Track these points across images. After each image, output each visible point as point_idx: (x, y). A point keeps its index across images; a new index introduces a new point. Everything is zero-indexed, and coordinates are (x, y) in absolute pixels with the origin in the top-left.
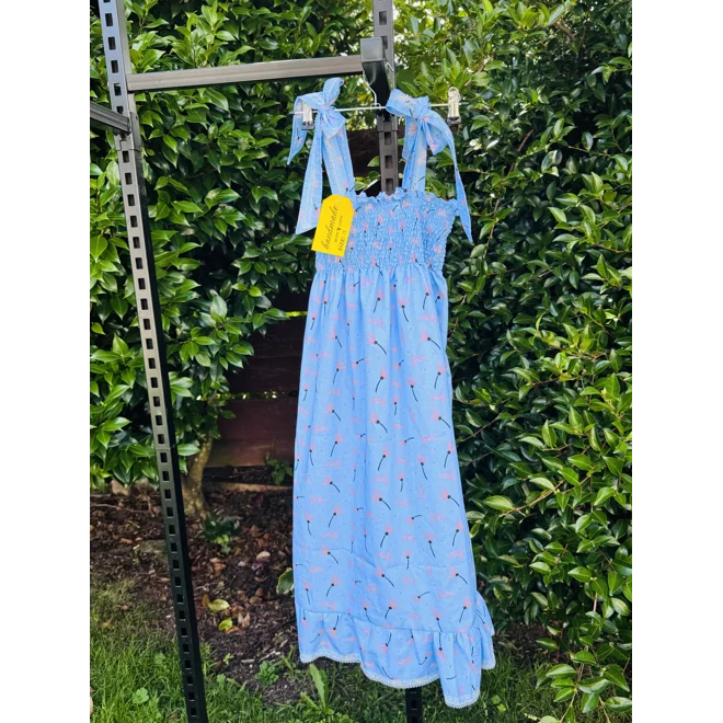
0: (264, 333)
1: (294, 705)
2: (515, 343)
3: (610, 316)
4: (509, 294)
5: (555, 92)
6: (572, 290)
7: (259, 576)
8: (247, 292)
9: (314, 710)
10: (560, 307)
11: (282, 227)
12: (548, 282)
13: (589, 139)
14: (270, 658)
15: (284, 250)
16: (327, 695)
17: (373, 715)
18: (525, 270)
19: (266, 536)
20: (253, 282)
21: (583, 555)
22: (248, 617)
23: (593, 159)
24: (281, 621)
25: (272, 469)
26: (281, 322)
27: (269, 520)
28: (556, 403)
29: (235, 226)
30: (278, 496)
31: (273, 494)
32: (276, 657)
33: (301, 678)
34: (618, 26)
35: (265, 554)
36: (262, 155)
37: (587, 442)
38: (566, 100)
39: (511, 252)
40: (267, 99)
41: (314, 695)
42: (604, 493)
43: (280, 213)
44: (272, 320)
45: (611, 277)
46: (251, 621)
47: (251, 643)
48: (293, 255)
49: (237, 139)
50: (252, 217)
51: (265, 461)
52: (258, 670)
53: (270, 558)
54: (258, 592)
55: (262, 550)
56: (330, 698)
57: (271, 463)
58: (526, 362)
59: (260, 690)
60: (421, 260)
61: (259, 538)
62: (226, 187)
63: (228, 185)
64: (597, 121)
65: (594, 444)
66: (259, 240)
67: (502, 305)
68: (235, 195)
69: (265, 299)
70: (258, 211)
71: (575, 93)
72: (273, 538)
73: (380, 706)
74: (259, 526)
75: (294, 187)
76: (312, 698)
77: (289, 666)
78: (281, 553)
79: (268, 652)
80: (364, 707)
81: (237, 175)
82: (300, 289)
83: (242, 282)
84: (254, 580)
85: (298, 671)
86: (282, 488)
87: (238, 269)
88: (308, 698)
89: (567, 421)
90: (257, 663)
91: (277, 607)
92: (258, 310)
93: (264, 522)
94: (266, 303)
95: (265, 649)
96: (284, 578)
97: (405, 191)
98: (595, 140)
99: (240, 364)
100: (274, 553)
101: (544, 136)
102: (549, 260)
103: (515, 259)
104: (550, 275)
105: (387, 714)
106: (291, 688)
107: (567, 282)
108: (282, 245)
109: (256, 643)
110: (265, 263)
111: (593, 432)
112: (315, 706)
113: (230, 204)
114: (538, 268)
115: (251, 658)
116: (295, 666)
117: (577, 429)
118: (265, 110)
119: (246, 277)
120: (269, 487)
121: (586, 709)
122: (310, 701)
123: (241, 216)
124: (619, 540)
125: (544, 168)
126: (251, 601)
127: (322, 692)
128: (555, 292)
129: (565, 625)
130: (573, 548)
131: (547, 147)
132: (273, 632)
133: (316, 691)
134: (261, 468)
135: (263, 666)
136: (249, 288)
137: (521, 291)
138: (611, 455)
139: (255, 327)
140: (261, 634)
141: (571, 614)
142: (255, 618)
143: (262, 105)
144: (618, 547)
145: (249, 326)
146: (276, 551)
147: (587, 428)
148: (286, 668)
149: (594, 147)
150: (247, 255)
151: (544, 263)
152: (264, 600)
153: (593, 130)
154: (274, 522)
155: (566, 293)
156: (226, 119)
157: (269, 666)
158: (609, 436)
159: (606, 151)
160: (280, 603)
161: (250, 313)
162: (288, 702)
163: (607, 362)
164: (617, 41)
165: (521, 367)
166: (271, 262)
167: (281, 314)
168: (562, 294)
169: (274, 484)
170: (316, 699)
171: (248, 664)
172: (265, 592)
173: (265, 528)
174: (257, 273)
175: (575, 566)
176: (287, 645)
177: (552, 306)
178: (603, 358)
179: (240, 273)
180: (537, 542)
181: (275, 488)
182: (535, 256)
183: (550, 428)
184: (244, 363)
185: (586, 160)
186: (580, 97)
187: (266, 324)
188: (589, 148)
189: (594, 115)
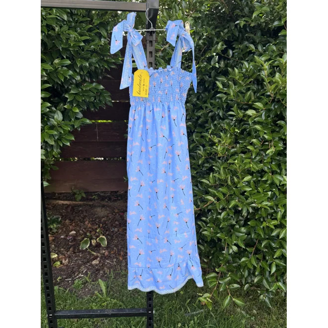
0: (80, 129)
1: (92, 297)
2: (196, 139)
3: (236, 130)
4: (193, 118)
5: (218, 30)
6: (220, 118)
7: (71, 242)
8: (71, 110)
9: (101, 298)
10: (215, 125)
11: (87, 79)
12: (210, 114)
13: (231, 52)
14: (79, 278)
15: (90, 90)
16: (107, 292)
17: (127, 299)
18: (201, 108)
19: (73, 224)
20: (75, 105)
21: (222, 228)
22: (67, 260)
23: (231, 61)
24: (83, 262)
25: (74, 194)
26: (89, 125)
27: (74, 217)
28: (214, 166)
29: (68, 77)
30: (78, 206)
31: (76, 206)
32: (81, 277)
33: (93, 285)
34: (245, 3)
35: (74, 232)
36: (83, 44)
37: (227, 182)
38: (222, 34)
39: (195, 99)
40: (83, 17)
41: (100, 292)
42: (233, 203)
43: (88, 72)
44: (83, 124)
45: (239, 114)
46: (69, 262)
47: (70, 272)
48: (94, 93)
49: (69, 34)
50: (76, 74)
51: (72, 190)
52: (73, 283)
53: (76, 234)
54: (71, 249)
55: (72, 231)
56: (108, 293)
57: (75, 191)
58: (201, 148)
59: (75, 292)
61: (70, 225)
62: (64, 58)
63: (65, 57)
64: (233, 45)
65: (229, 183)
66: (78, 85)
67: (190, 123)
68: (69, 62)
69: (80, 113)
70: (78, 71)
71: (226, 31)
72: (77, 225)
73: (130, 295)
74: (70, 220)
75: (95, 60)
77: (88, 280)
78: (81, 232)
79: (78, 275)
80: (123, 296)
81: (69, 52)
82: (95, 110)
83: (68, 104)
84: (68, 244)
85: (93, 283)
86: (80, 203)
87: (67, 98)
88: (98, 294)
89: (219, 173)
90: (73, 281)
91: (81, 256)
92: (77, 119)
93: (72, 218)
94: (80, 115)
95: (76, 274)
96: (83, 243)
97: (172, 67)
98: (233, 53)
99: (68, 144)
100: (78, 232)
101: (213, 49)
102: (211, 104)
103: (197, 103)
104: (212, 111)
105: (133, 298)
106: (90, 290)
107: (219, 114)
108: (88, 88)
109: (72, 272)
110: (80, 96)
111: (229, 178)
112: (101, 297)
113: (66, 66)
114: (206, 107)
115: (70, 278)
116: (91, 280)
117: (223, 177)
118: (82, 22)
119: (71, 103)
120: (74, 202)
121: (221, 290)
122: (99, 295)
123: (71, 72)
124: (236, 222)
125: (212, 63)
126: (68, 253)
127: (104, 291)
128: (213, 118)
129: (210, 257)
130: (218, 226)
131: (215, 54)
132: (79, 266)
133: (102, 291)
134: (69, 193)
135: (76, 281)
136: (72, 107)
137: (199, 117)
138: (236, 187)
139: (75, 127)
140: (74, 267)
141: (213, 253)
142: (71, 260)
143: (81, 19)
144: (235, 225)
145: (73, 126)
146: (79, 231)
147: (227, 176)
148: (87, 282)
149: (233, 56)
150: (72, 92)
151: (209, 105)
152: (74, 253)
153: (233, 49)
154: (77, 218)
155: (218, 119)
156: (64, 24)
157: (79, 281)
158: (236, 180)
159: (237, 58)
160: (82, 253)
161: (73, 120)
162: (88, 296)
163: (235, 149)
164: (245, 10)
165: (200, 150)
166: (83, 95)
167: (88, 121)
168: (215, 120)
169: (76, 201)
170: (102, 294)
171: (69, 281)
172: (74, 249)
173: (73, 220)
174: (76, 100)
175: (219, 233)
176: (86, 272)
177: (212, 125)
178: (233, 148)
179: (69, 100)
180: (203, 223)
181: (77, 203)
182: (205, 102)
183: (212, 176)
184: (70, 144)
185: (228, 62)
186: (227, 33)
187: (80, 126)
188: (230, 56)
189: (232, 42)
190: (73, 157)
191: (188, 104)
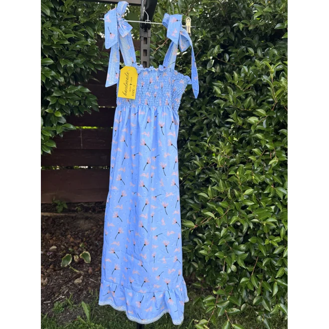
0: (62, 136)
1: (73, 322)
2: (191, 148)
3: (235, 139)
4: (187, 126)
5: (213, 33)
6: (216, 126)
7: (51, 258)
8: (53, 114)
9: (84, 324)
10: (211, 133)
11: (71, 82)
12: (205, 122)
13: (227, 56)
14: (59, 300)
15: (74, 93)
16: (91, 315)
17: (113, 323)
18: (196, 115)
19: (54, 238)
20: (57, 109)
21: (221, 246)
22: (46, 279)
23: (227, 66)
24: (64, 281)
25: (56, 205)
26: (72, 131)
27: (55, 230)
28: (211, 177)
29: (50, 78)
30: (60, 218)
31: (57, 218)
32: (62, 299)
33: (76, 308)
34: (242, 6)
35: (54, 247)
36: (67, 42)
37: (226, 195)
38: (218, 37)
39: (189, 106)
40: (68, 14)
41: (83, 317)
42: (234, 219)
43: (73, 74)
44: (66, 129)
45: (238, 121)
46: (48, 282)
47: (49, 293)
48: (79, 97)
49: (52, 31)
50: (59, 75)
51: (53, 201)
52: (53, 306)
53: (57, 249)
54: (51, 267)
55: (52, 246)
56: (92, 317)
57: (56, 202)
58: (197, 157)
59: (55, 316)
60: (170, 104)
61: (51, 239)
63: (47, 56)
64: (229, 49)
65: (229, 196)
66: (61, 88)
67: (184, 130)
68: (51, 61)
69: (63, 118)
70: (62, 72)
71: (221, 34)
72: (58, 239)
73: (117, 319)
74: (50, 233)
75: (81, 61)
76: (83, 318)
77: (70, 303)
78: (62, 246)
79: (58, 296)
80: (109, 320)
81: (51, 51)
82: (79, 115)
83: (50, 108)
84: (48, 260)
85: (75, 306)
86: (62, 214)
87: (49, 102)
88: (81, 319)
89: (218, 186)
90: (53, 303)
91: (62, 274)
92: (59, 124)
93: (53, 232)
94: (63, 120)
95: (56, 295)
96: (65, 259)
97: (164, 67)
98: (230, 58)
99: (49, 152)
100: (59, 247)
101: (209, 53)
102: (207, 111)
103: (191, 109)
104: (207, 118)
105: (120, 322)
106: (71, 314)
107: (215, 122)
108: (73, 91)
109: (51, 293)
110: (64, 99)
111: (229, 191)
112: (84, 322)
113: (49, 66)
114: (201, 114)
115: (49, 300)
116: (72, 303)
117: (222, 190)
118: (66, 19)
119: (53, 106)
120: (55, 214)
121: (219, 315)
122: (82, 320)
123: (53, 73)
124: (235, 239)
125: (208, 68)
126: (48, 271)
127: (88, 314)
128: (209, 126)
129: (205, 276)
130: (216, 243)
131: (211, 58)
132: (60, 286)
133: (85, 314)
134: (50, 204)
135: (56, 304)
136: (54, 111)
137: (194, 125)
138: (237, 201)
139: (57, 133)
140: (54, 287)
141: (208, 271)
142: (50, 280)
143: (66, 16)
144: (234, 242)
145: (55, 132)
146: (60, 246)
147: (227, 189)
148: (68, 304)
149: (229, 61)
150: (54, 94)
151: (204, 112)
152: (55, 271)
153: (229, 53)
154: (58, 231)
155: (213, 127)
156: (47, 21)
157: (59, 304)
158: (236, 193)
159: (234, 63)
160: (63, 271)
161: (55, 125)
162: (70, 321)
163: (235, 159)
164: (242, 13)
165: (196, 160)
166: (67, 99)
167: (72, 127)
168: (211, 127)
169: (56, 211)
170: (85, 318)
171: (48, 304)
172: (55, 266)
173: (54, 234)
174: (59, 104)
175: (217, 252)
176: (68, 292)
177: (207, 133)
178: (232, 158)
179: (50, 104)
180: (200, 241)
181: (58, 214)
182: (200, 109)
183: (211, 189)
184: (51, 151)
185: (224, 67)
186: (223, 36)
187: (63, 132)
188: (227, 61)
189: (228, 46)
190: (55, 166)
191: (181, 111)
